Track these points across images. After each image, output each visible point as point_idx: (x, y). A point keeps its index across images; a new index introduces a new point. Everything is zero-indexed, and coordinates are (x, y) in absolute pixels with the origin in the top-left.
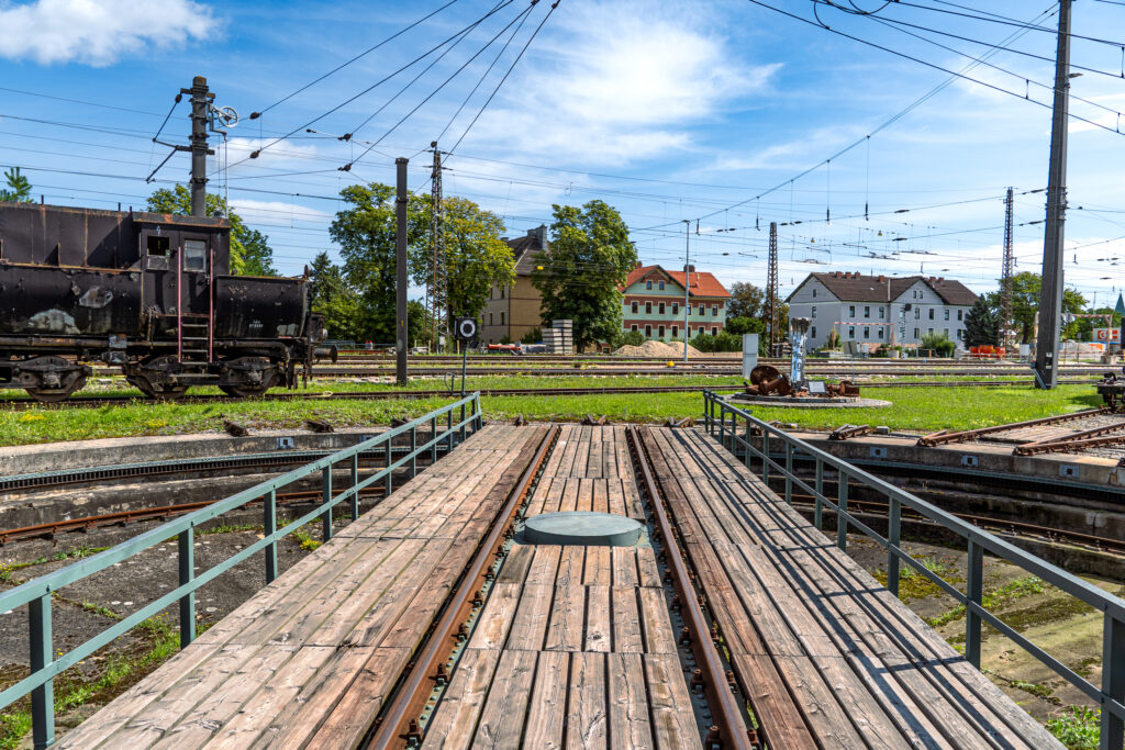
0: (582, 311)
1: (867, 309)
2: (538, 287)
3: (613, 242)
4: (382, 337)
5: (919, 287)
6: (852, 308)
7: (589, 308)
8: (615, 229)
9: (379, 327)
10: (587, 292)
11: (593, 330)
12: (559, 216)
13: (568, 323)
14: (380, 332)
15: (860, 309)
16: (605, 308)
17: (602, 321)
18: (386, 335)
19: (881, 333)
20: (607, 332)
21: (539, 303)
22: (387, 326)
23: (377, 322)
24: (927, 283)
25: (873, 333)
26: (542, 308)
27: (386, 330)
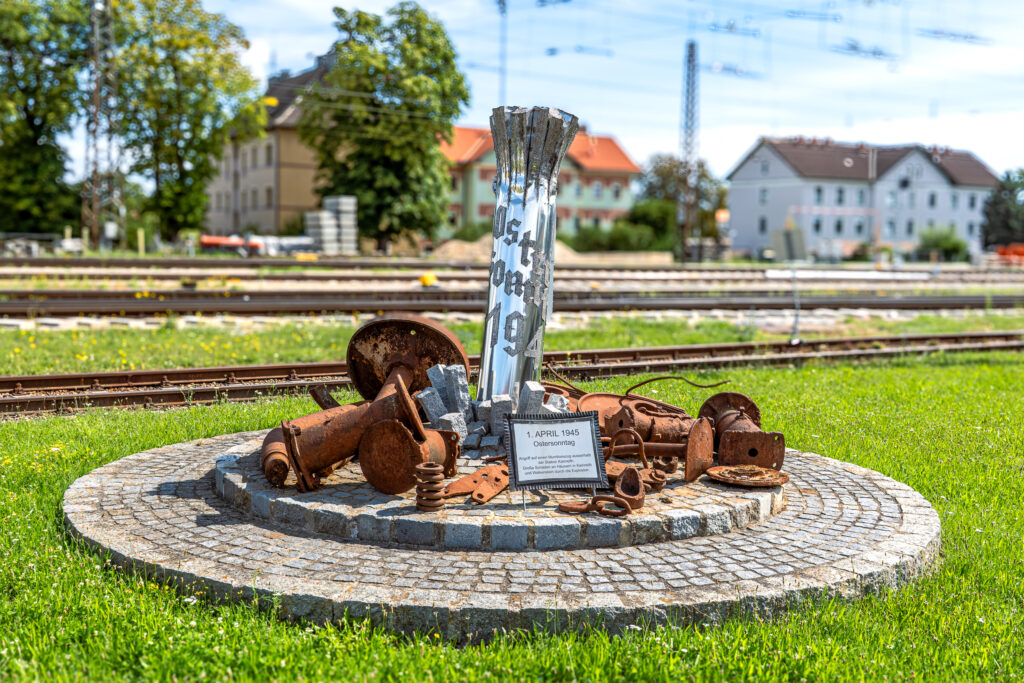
0: (379, 184)
1: (841, 192)
2: (312, 144)
3: (430, 72)
4: (30, 223)
5: (915, 161)
6: (819, 191)
7: (391, 180)
8: (434, 49)
9: (22, 205)
10: (388, 152)
11: (400, 216)
12: (344, 28)
13: (348, 203)
14: (25, 214)
15: (830, 189)
16: (419, 180)
17: (415, 200)
18: (37, 219)
19: (859, 228)
20: (423, 219)
21: (312, 173)
22: (40, 204)
23: (17, 196)
24: (928, 154)
25: (849, 228)
26: (317, 179)
27: (36, 211)
